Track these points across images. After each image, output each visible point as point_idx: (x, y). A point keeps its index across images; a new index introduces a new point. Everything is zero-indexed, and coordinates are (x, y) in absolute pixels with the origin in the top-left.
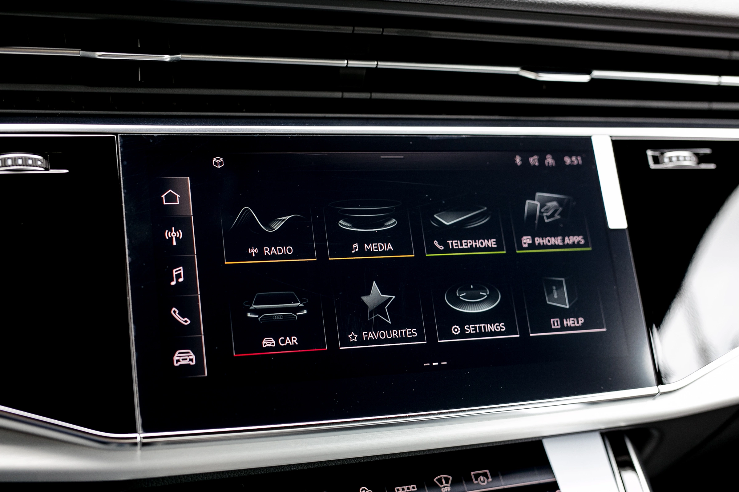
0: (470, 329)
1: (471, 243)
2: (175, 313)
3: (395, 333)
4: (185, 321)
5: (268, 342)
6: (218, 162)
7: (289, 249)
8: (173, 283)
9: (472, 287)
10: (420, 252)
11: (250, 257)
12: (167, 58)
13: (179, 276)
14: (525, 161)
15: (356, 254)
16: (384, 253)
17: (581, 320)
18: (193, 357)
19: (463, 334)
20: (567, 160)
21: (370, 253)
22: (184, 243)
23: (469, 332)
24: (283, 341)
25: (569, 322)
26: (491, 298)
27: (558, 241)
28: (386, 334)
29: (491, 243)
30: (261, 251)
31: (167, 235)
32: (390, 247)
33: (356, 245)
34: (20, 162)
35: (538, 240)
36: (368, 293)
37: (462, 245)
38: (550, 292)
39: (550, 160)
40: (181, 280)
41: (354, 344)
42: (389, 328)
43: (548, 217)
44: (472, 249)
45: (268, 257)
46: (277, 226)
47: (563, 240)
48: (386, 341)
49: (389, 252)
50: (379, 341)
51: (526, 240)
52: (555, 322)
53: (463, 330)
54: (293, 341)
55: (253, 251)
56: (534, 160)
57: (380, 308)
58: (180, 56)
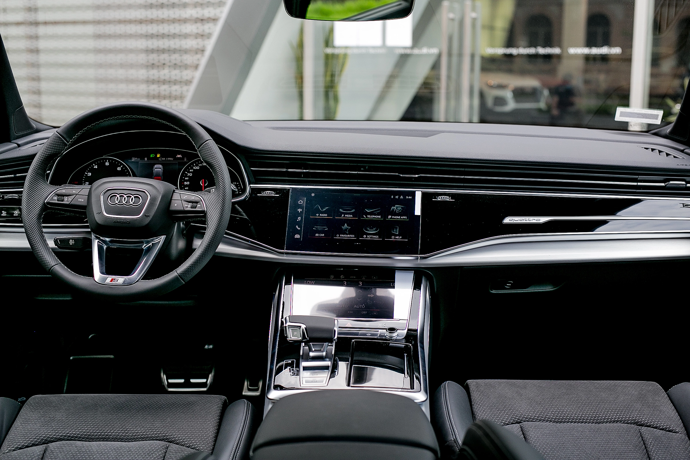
0: (368, 236)
1: (373, 216)
2: (297, 227)
3: (348, 236)
4: (299, 229)
5: (317, 235)
6: (313, 194)
7: (326, 215)
8: (298, 221)
9: (372, 227)
10: (359, 218)
11: (316, 216)
14: (394, 197)
15: (343, 217)
16: (350, 217)
17: (401, 237)
18: (299, 236)
19: (366, 237)
20: (407, 197)
21: (346, 217)
22: (301, 212)
24: (321, 235)
25: (397, 237)
26: (376, 230)
27: (399, 217)
28: (346, 236)
29: (380, 217)
30: (319, 215)
31: (298, 210)
32: (352, 216)
33: (343, 215)
35: (393, 217)
36: (344, 226)
37: (371, 217)
38: (393, 230)
39: (402, 197)
40: (300, 220)
41: (338, 237)
42: (347, 234)
43: (397, 211)
44: (374, 218)
45: (321, 216)
46: (324, 210)
47: (401, 217)
48: (346, 237)
49: (351, 217)
50: (344, 237)
51: (390, 217)
52: (393, 237)
53: (367, 237)
54: (323, 235)
55: (317, 215)
56: (397, 197)
57: (346, 230)
58: (308, 171)
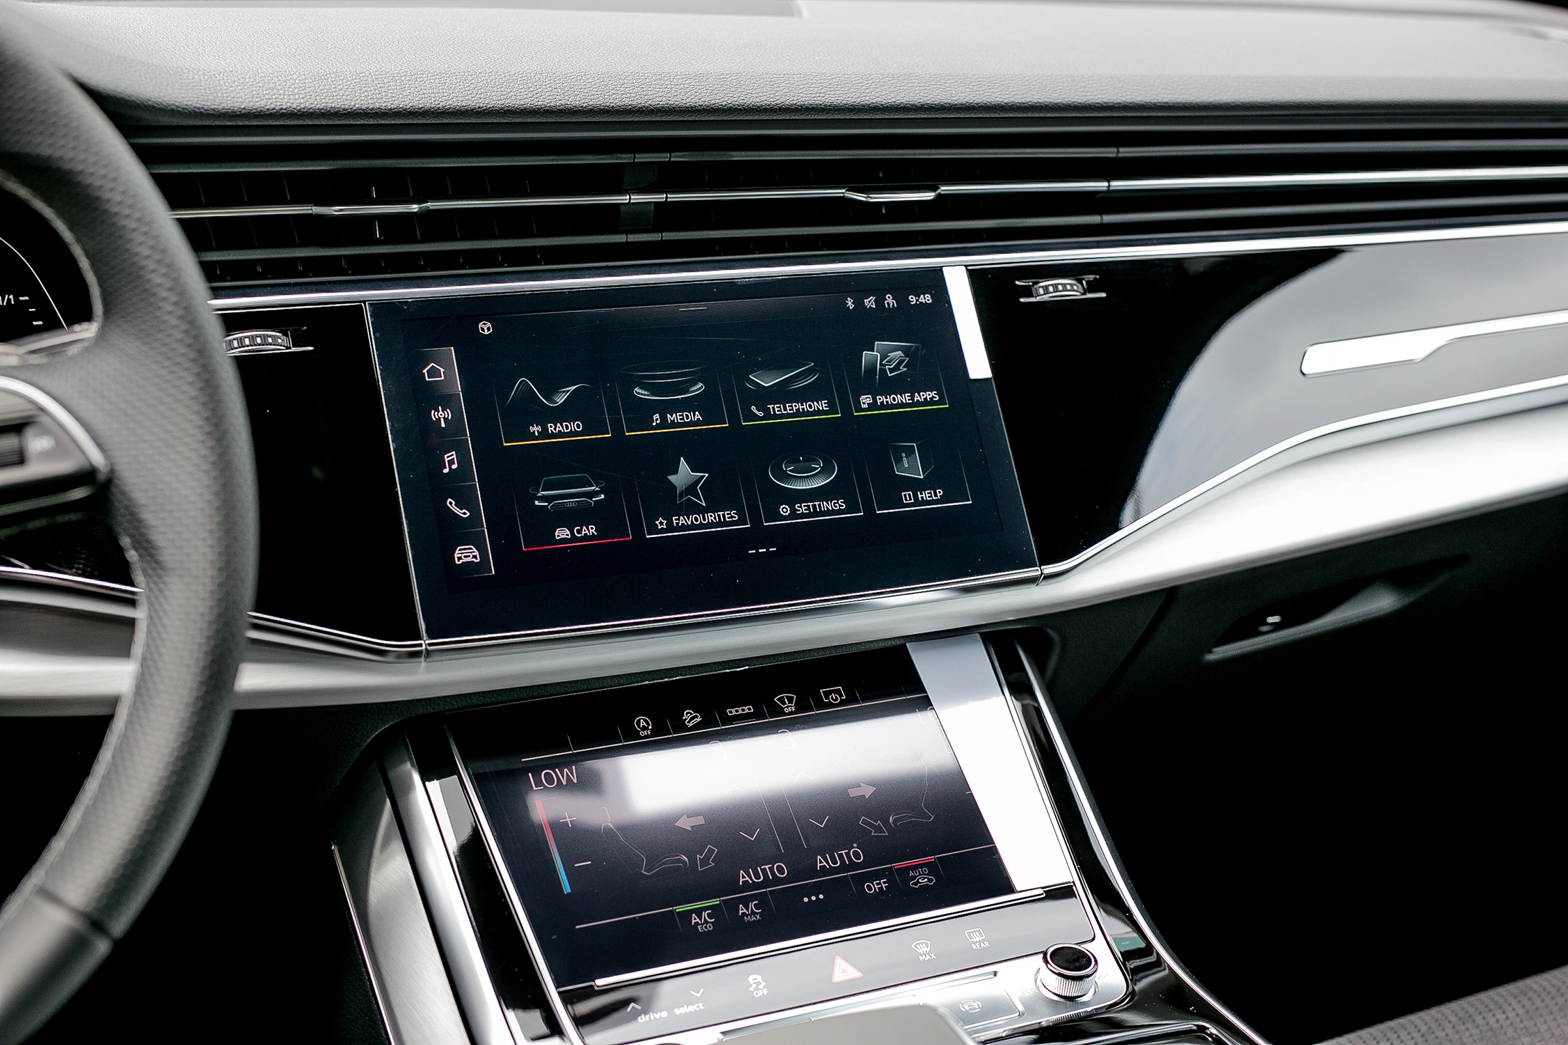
0: (802, 508)
1: (797, 406)
2: (451, 504)
3: (711, 517)
4: (464, 513)
5: (562, 533)
6: (485, 327)
7: (578, 425)
8: (446, 471)
9: (801, 458)
10: (734, 421)
11: (532, 436)
12: (415, 208)
13: (451, 462)
14: (859, 303)
15: (658, 427)
16: (691, 424)
17: (940, 493)
18: (477, 553)
19: (794, 514)
20: (913, 299)
21: (674, 424)
22: (452, 423)
23: (801, 512)
24: (579, 532)
25: (925, 495)
26: (826, 471)
27: (906, 398)
28: (700, 518)
29: (822, 405)
30: (545, 429)
31: (434, 415)
32: (698, 416)
33: (657, 416)
34: (259, 340)
35: (880, 399)
36: (676, 472)
37: (785, 410)
38: (899, 460)
39: (890, 301)
40: (454, 466)
41: (662, 531)
42: (703, 511)
43: (891, 371)
44: (798, 413)
45: (554, 436)
46: (561, 399)
47: (912, 397)
48: (701, 526)
49: (698, 423)
50: (693, 527)
51: (866, 400)
52: (907, 496)
53: (793, 510)
54: (592, 530)
55: (535, 429)
56: (870, 302)
57: (691, 489)
58: (431, 205)
